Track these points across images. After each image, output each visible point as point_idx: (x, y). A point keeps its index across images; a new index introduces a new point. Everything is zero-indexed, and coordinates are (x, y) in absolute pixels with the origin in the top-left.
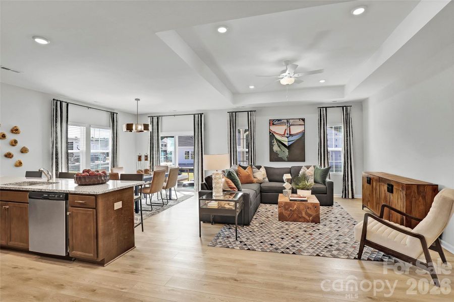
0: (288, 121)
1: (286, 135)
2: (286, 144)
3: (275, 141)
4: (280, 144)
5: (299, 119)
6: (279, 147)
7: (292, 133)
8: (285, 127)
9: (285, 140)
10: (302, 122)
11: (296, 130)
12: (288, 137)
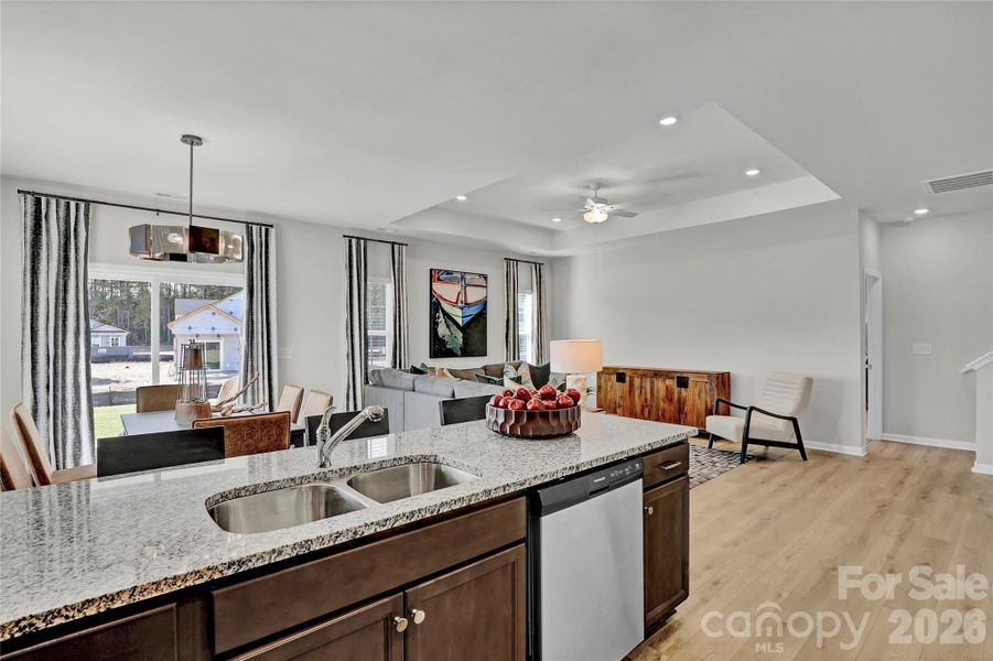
0: (462, 278)
1: (460, 304)
2: (460, 321)
3: (441, 315)
4: (450, 323)
5: (480, 275)
6: (448, 326)
7: (468, 301)
8: (456, 288)
9: (457, 314)
10: (482, 282)
11: (474, 295)
12: (462, 309)
